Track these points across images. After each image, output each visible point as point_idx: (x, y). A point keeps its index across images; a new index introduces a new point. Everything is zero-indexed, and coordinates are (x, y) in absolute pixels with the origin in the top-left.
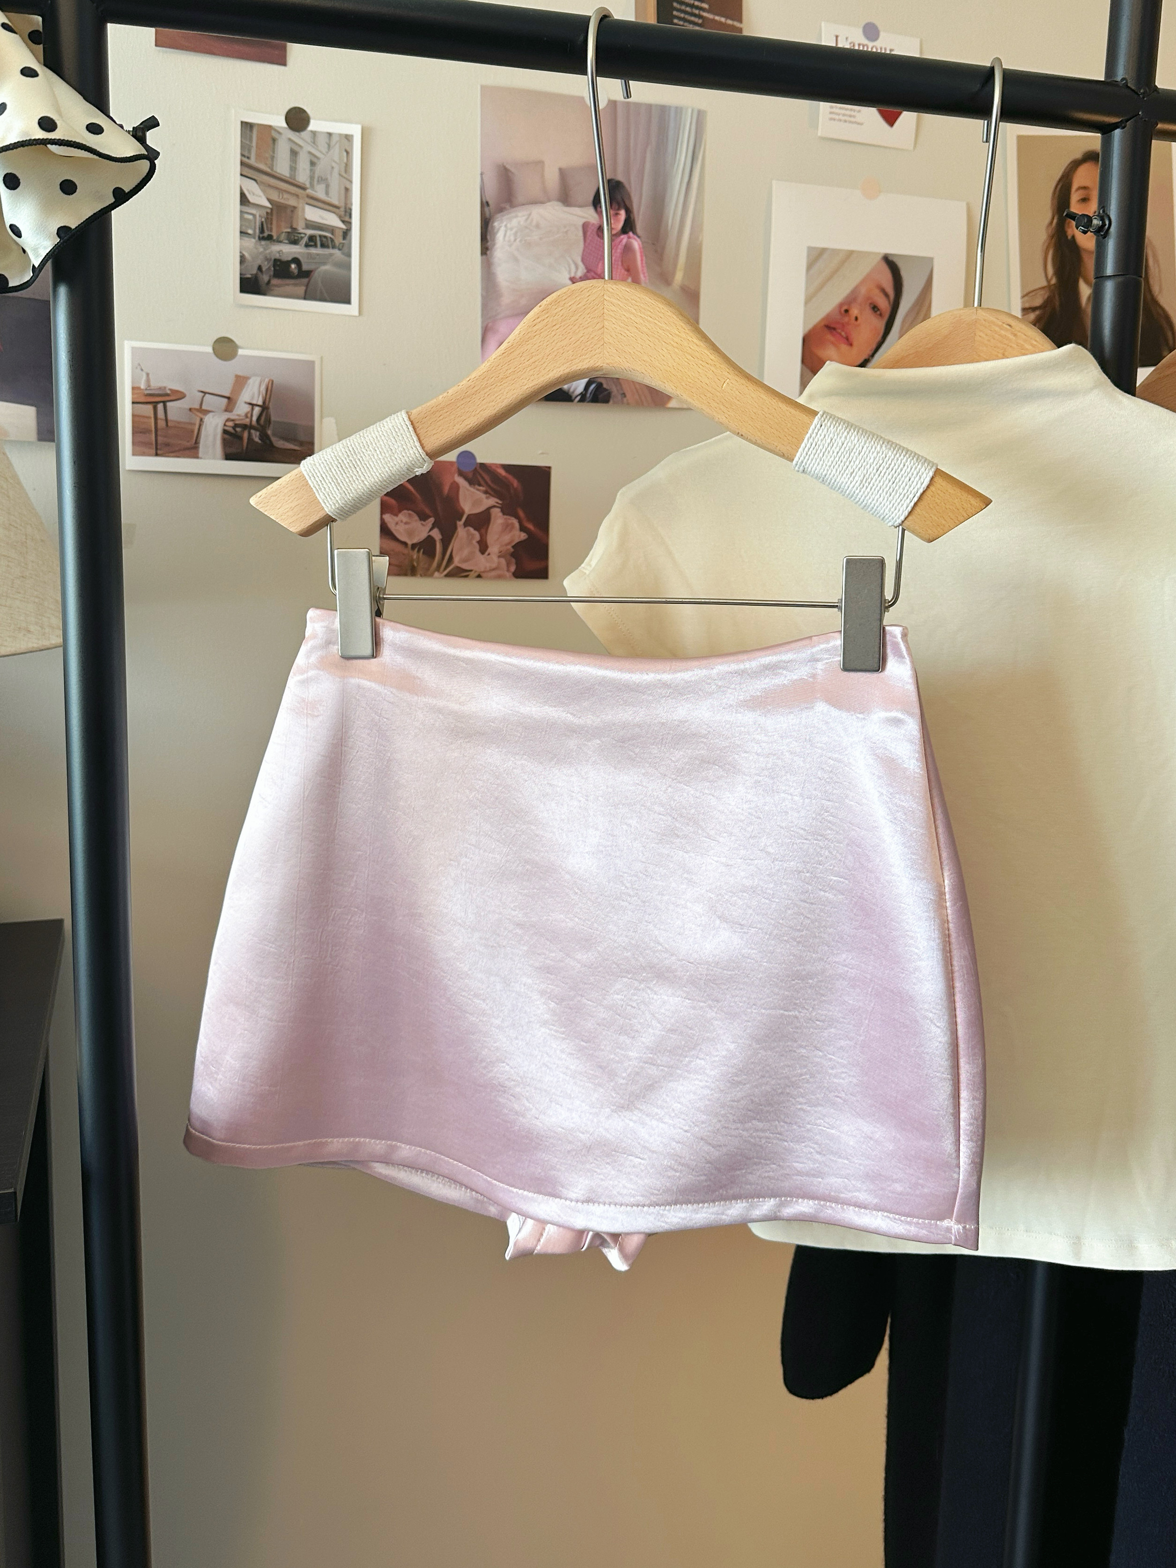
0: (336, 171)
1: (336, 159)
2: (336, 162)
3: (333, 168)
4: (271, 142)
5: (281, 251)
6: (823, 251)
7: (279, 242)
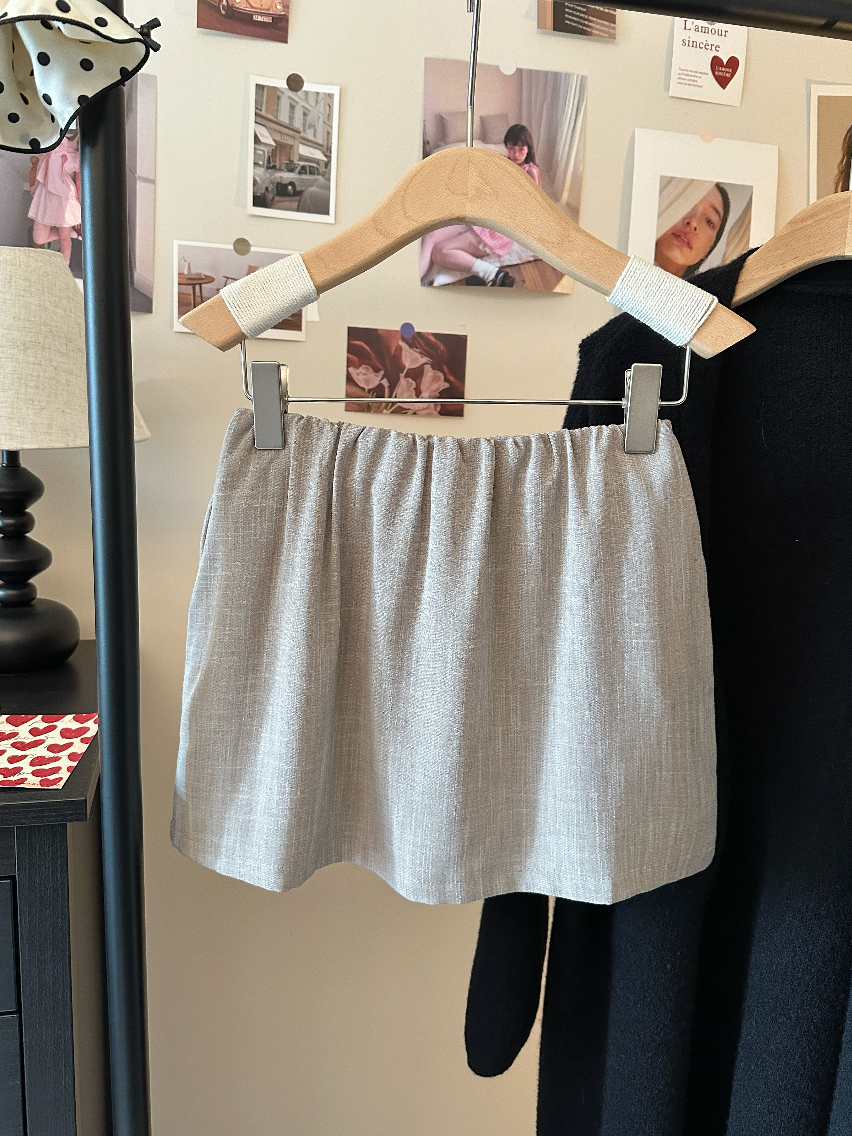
0: (321, 119)
1: (322, 110)
2: (321, 113)
3: (319, 117)
4: (276, 98)
5: (281, 177)
6: (671, 179)
7: (280, 170)
